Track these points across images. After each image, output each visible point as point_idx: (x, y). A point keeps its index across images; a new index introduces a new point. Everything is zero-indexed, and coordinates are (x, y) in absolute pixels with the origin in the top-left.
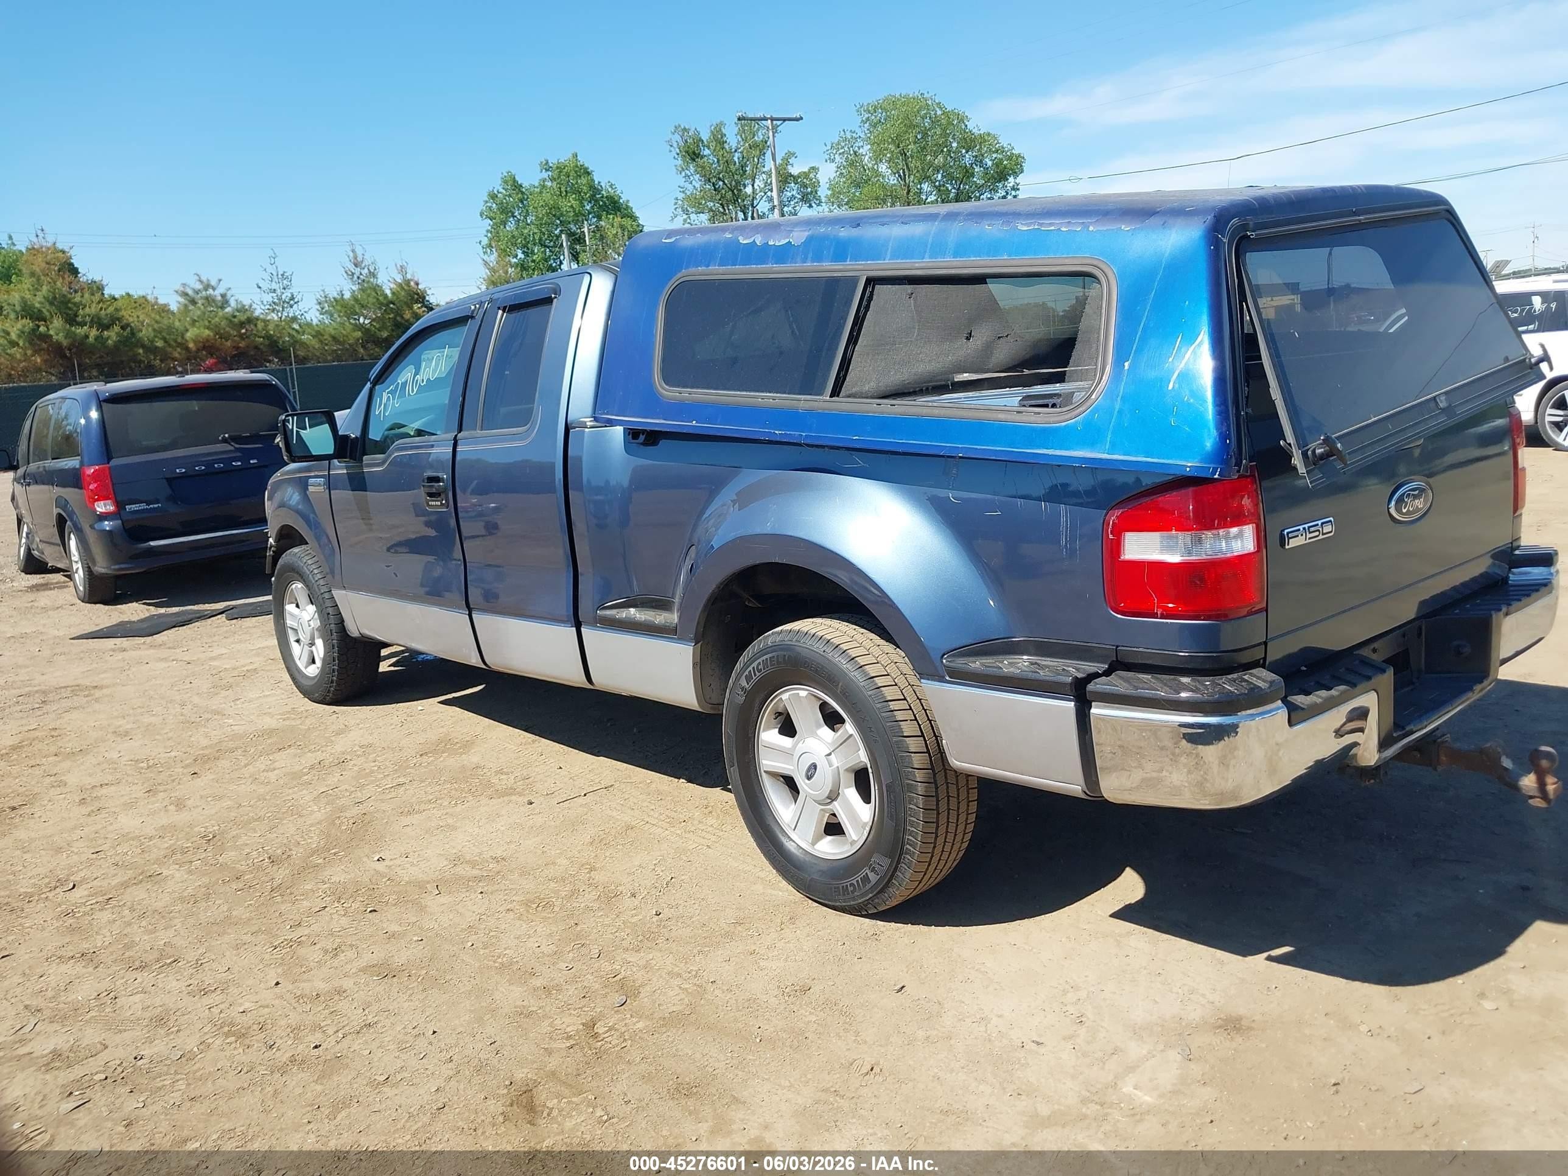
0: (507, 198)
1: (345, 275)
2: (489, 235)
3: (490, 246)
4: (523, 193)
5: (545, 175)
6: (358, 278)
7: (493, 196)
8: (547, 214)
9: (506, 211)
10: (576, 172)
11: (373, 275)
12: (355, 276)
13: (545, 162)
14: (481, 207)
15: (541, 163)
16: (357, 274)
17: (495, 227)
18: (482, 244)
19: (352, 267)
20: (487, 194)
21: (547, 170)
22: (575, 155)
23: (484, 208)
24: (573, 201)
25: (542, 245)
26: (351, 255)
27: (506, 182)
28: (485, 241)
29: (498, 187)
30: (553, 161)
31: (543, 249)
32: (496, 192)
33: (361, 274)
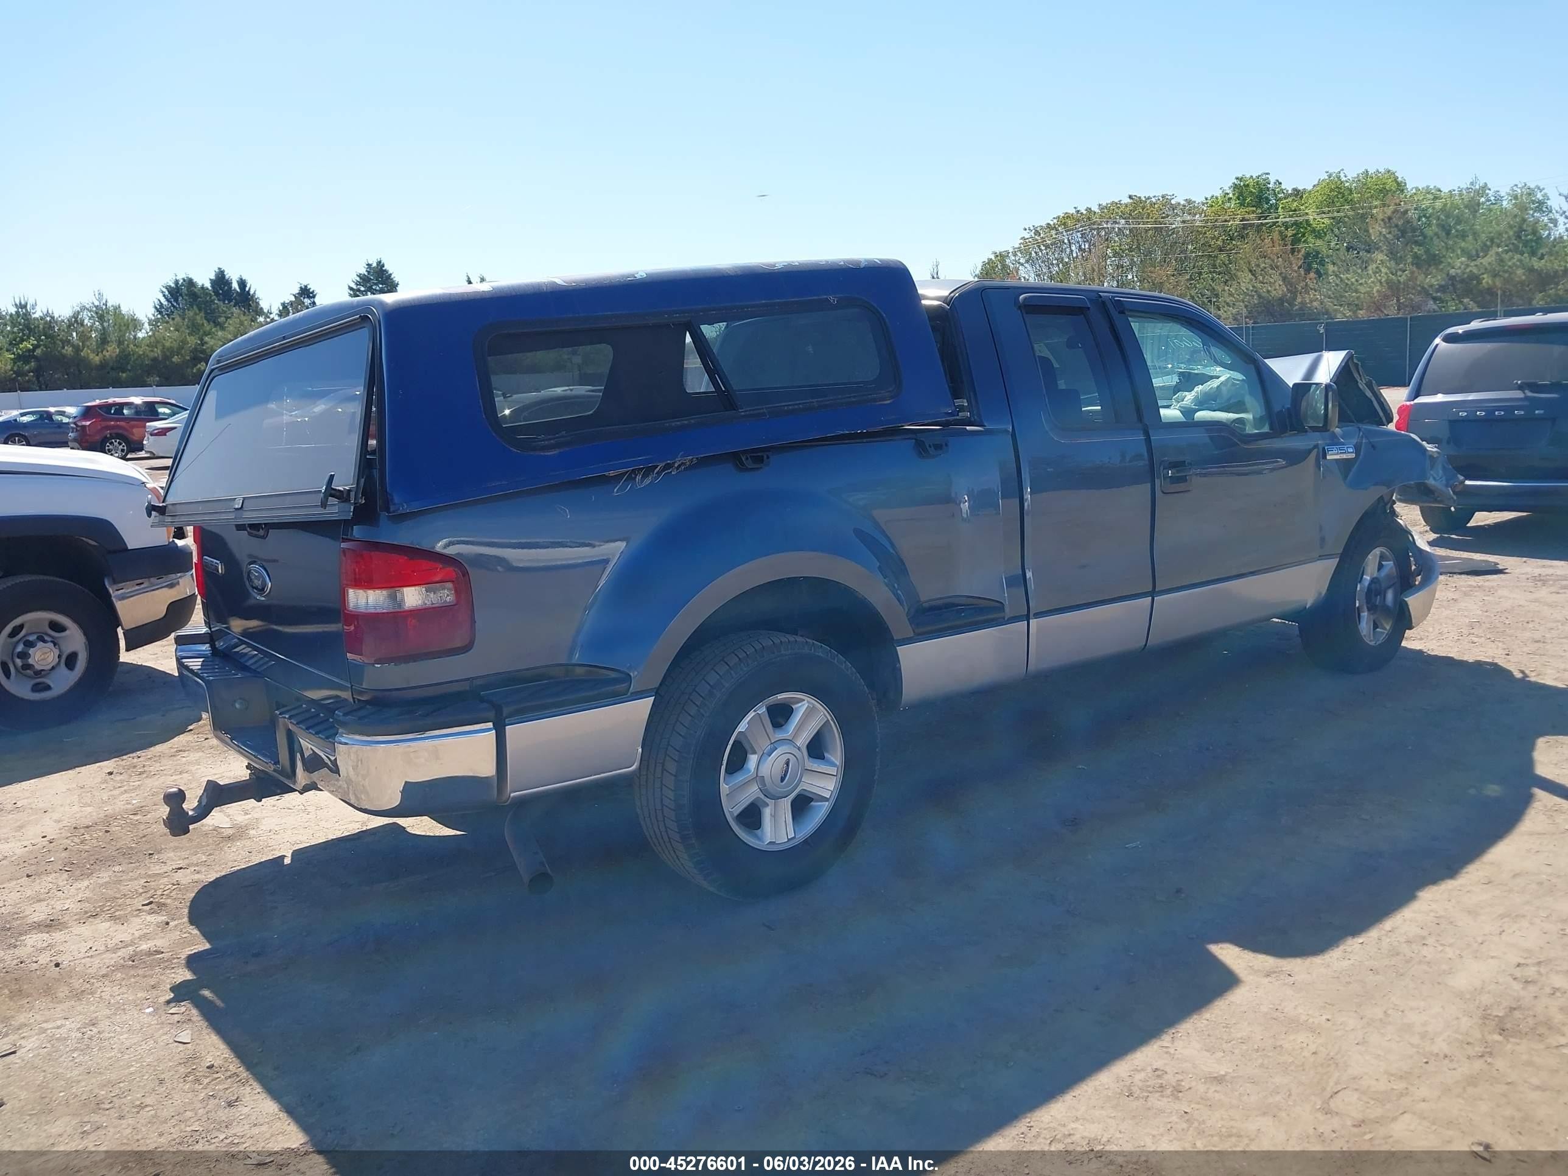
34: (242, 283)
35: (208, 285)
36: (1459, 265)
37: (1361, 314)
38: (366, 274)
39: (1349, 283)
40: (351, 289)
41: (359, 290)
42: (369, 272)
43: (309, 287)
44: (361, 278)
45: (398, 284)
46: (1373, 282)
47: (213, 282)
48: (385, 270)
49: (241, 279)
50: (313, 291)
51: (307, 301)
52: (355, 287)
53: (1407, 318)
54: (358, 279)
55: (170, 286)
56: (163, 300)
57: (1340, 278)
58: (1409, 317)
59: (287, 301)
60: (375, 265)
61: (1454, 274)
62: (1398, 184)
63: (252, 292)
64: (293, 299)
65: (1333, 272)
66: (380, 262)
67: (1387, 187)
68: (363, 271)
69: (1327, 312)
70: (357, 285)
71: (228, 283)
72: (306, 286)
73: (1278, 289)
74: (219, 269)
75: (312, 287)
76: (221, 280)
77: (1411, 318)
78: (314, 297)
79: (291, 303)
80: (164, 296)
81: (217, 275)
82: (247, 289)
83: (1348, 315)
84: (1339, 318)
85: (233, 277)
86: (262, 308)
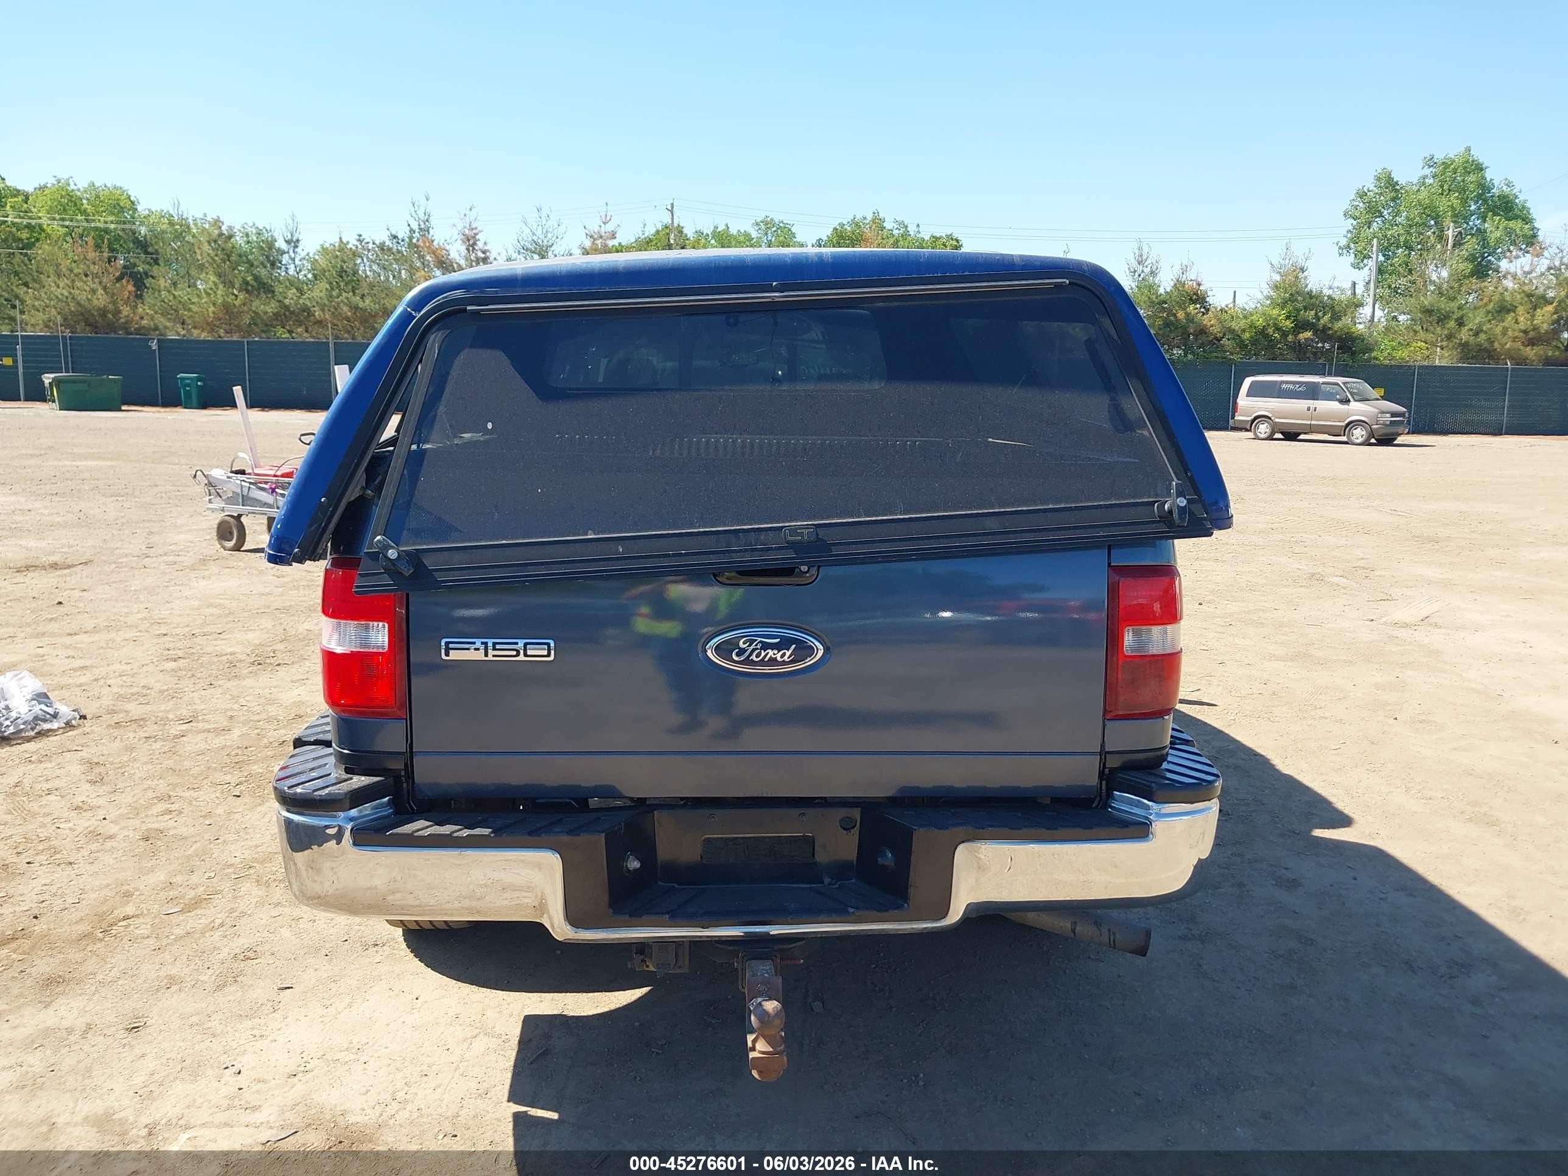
0: (1378, 196)
1: (1128, 271)
2: (1349, 235)
3: (1348, 247)
4: (1397, 191)
5: (1428, 171)
6: (1139, 275)
7: (1362, 195)
8: (1421, 214)
9: (1374, 210)
10: (1465, 168)
11: (1153, 273)
12: (1137, 274)
13: (1429, 158)
14: (1347, 206)
15: (1425, 158)
16: (1139, 271)
17: (1358, 228)
18: (1339, 244)
19: (1134, 263)
20: (1355, 192)
21: (1430, 167)
22: (1468, 149)
23: (1350, 207)
24: (1454, 199)
25: (1407, 247)
26: (1137, 252)
27: (1378, 179)
28: (1344, 242)
29: (1370, 184)
30: (1439, 156)
31: (1407, 252)
32: (1366, 191)
33: (1143, 271)
36: (291, 296)
37: (196, 334)
39: (182, 300)
46: (206, 303)
53: (243, 342)
57: (173, 295)
58: (245, 340)
61: (288, 304)
62: (133, 203)
65: (165, 287)
67: (122, 204)
69: (156, 329)
73: (100, 299)
77: (247, 342)
83: (182, 333)
84: (172, 336)
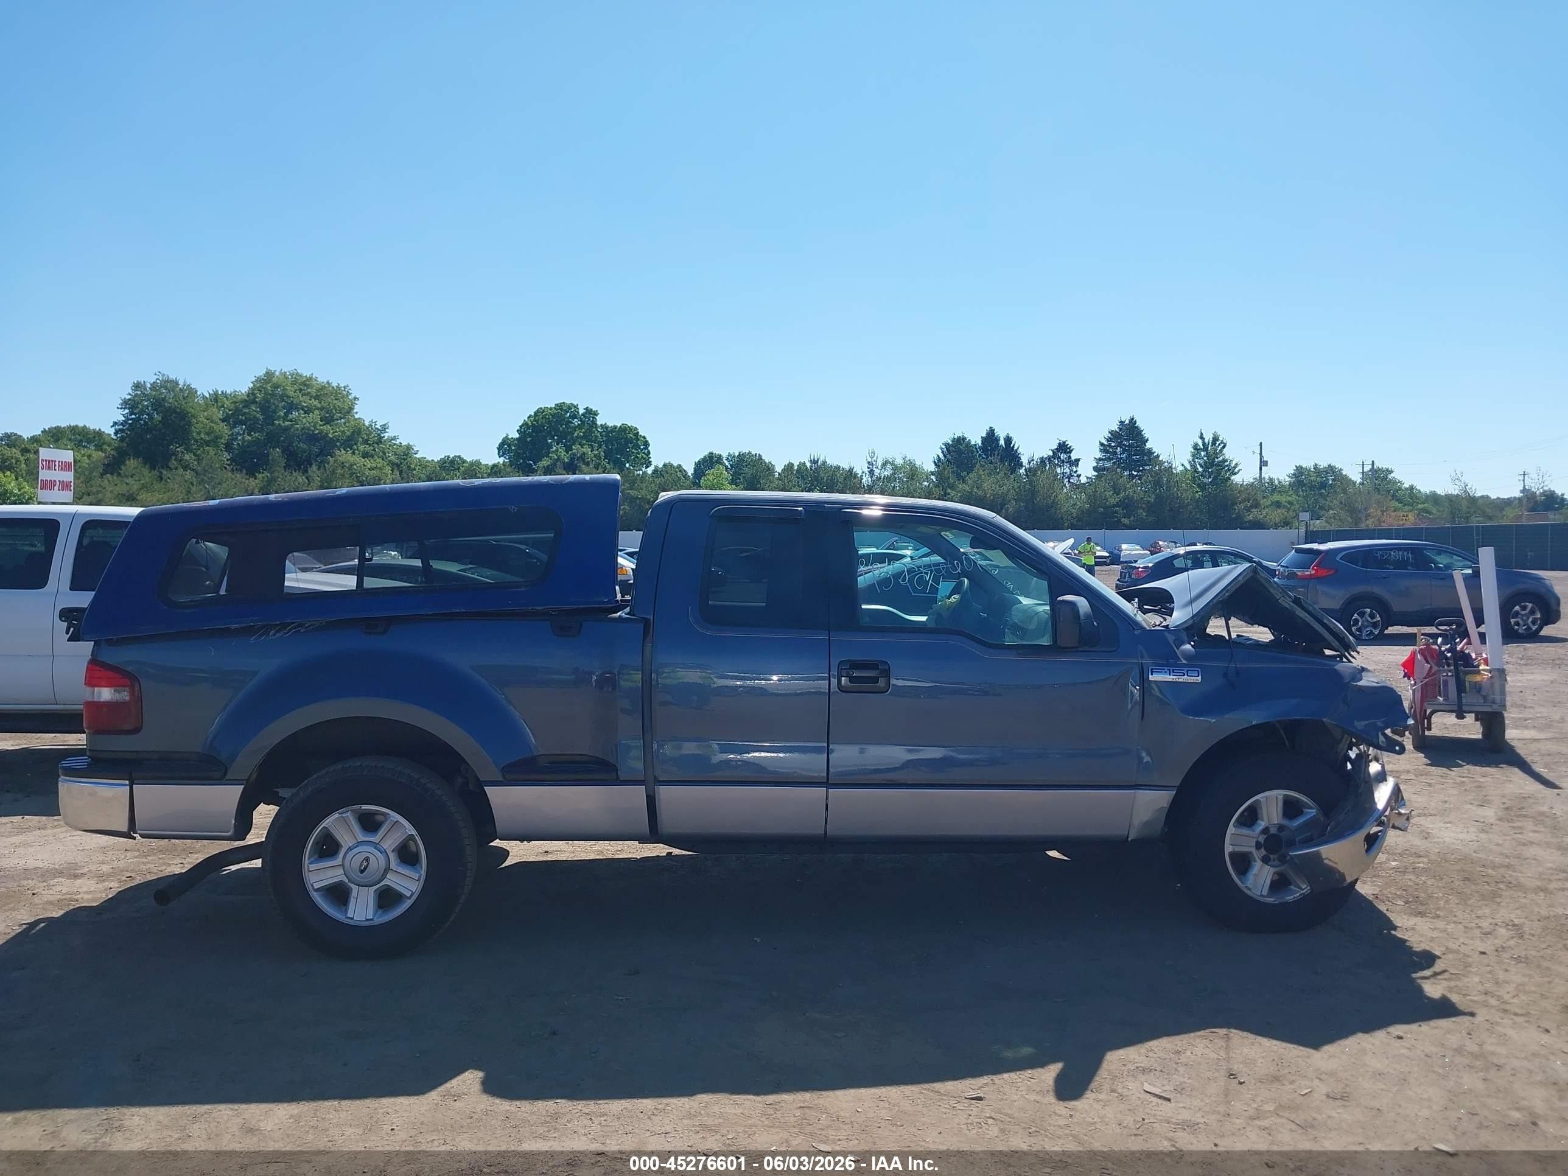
34: (1008, 440)
35: (979, 442)
38: (1118, 430)
40: (1102, 444)
41: (1109, 446)
42: (1121, 429)
43: (1067, 443)
44: (1112, 435)
45: (1147, 440)
47: (984, 440)
48: (1137, 427)
49: (1008, 437)
50: (1070, 447)
51: (1063, 456)
52: (1106, 443)
54: (1110, 435)
55: (948, 444)
56: (941, 456)
59: (1045, 456)
60: (1127, 422)
63: (1015, 448)
64: (1051, 454)
66: (1133, 419)
68: (1115, 428)
70: (1108, 441)
71: (997, 440)
72: (1064, 442)
74: (991, 428)
75: (1069, 443)
76: (990, 437)
78: (1070, 452)
79: (1049, 458)
80: (943, 452)
81: (988, 434)
82: (1012, 446)
85: (1001, 434)
86: (1022, 462)
